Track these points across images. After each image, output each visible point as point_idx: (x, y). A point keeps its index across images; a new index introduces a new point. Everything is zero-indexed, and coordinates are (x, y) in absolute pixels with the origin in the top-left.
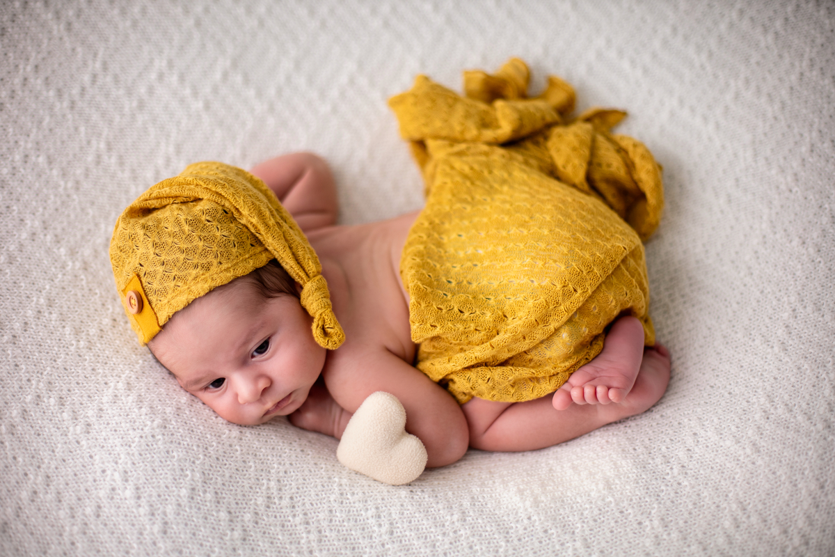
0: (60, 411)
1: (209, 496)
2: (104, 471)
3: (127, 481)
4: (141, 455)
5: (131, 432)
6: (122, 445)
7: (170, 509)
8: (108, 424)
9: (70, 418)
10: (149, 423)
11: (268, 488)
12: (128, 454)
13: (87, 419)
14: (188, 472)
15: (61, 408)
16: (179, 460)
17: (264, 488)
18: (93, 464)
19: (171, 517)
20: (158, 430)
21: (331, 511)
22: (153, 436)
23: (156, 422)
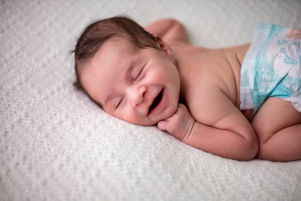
0: (74, 127)
1: (161, 165)
2: (100, 154)
3: (114, 157)
4: (120, 145)
5: (114, 135)
6: (109, 141)
7: (140, 170)
8: (100, 132)
9: (79, 130)
10: (123, 131)
11: (190, 165)
12: (114, 145)
13: (89, 130)
14: (148, 154)
15: (74, 126)
16: (142, 148)
17: (188, 165)
18: (94, 151)
19: (140, 175)
20: (128, 135)
21: (226, 177)
22: (126, 137)
23: (126, 131)
